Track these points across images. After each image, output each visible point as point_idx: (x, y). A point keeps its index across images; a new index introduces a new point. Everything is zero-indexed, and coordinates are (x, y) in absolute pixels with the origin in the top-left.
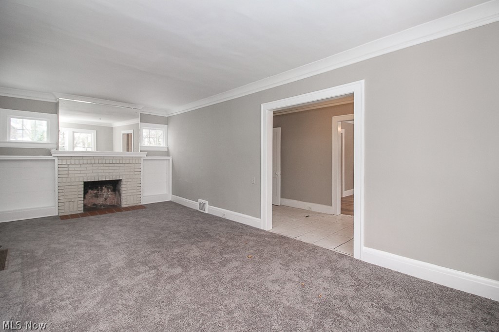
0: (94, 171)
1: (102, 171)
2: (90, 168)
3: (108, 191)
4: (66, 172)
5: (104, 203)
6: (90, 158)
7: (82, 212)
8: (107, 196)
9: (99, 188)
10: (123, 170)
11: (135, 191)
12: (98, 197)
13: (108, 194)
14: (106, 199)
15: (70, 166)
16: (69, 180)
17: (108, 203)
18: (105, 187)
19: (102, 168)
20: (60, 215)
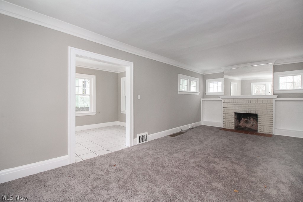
0: (240, 107)
1: (244, 107)
2: (238, 105)
3: (254, 121)
4: (226, 107)
5: (251, 127)
6: (237, 99)
7: (234, 129)
8: (253, 123)
9: (248, 118)
10: (258, 108)
11: (268, 123)
12: (247, 123)
13: (254, 122)
14: (252, 125)
15: (228, 103)
16: (227, 111)
17: (254, 128)
18: (252, 118)
19: (244, 106)
20: (224, 128)
